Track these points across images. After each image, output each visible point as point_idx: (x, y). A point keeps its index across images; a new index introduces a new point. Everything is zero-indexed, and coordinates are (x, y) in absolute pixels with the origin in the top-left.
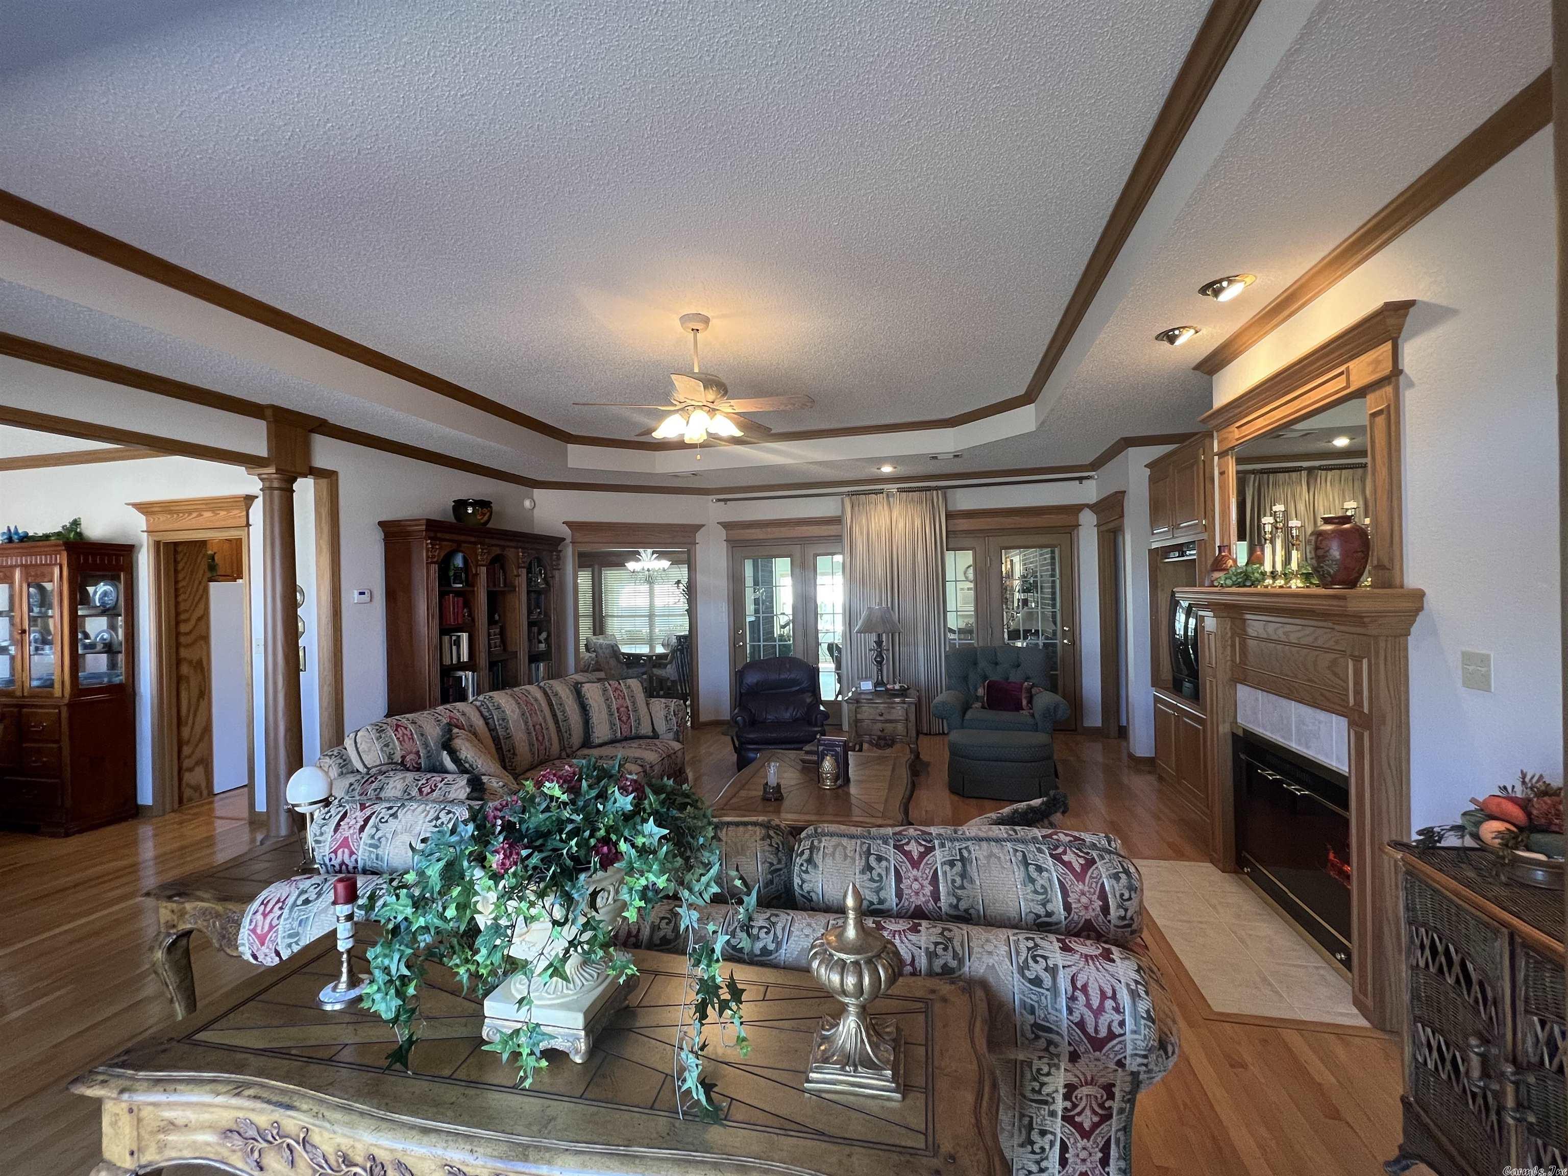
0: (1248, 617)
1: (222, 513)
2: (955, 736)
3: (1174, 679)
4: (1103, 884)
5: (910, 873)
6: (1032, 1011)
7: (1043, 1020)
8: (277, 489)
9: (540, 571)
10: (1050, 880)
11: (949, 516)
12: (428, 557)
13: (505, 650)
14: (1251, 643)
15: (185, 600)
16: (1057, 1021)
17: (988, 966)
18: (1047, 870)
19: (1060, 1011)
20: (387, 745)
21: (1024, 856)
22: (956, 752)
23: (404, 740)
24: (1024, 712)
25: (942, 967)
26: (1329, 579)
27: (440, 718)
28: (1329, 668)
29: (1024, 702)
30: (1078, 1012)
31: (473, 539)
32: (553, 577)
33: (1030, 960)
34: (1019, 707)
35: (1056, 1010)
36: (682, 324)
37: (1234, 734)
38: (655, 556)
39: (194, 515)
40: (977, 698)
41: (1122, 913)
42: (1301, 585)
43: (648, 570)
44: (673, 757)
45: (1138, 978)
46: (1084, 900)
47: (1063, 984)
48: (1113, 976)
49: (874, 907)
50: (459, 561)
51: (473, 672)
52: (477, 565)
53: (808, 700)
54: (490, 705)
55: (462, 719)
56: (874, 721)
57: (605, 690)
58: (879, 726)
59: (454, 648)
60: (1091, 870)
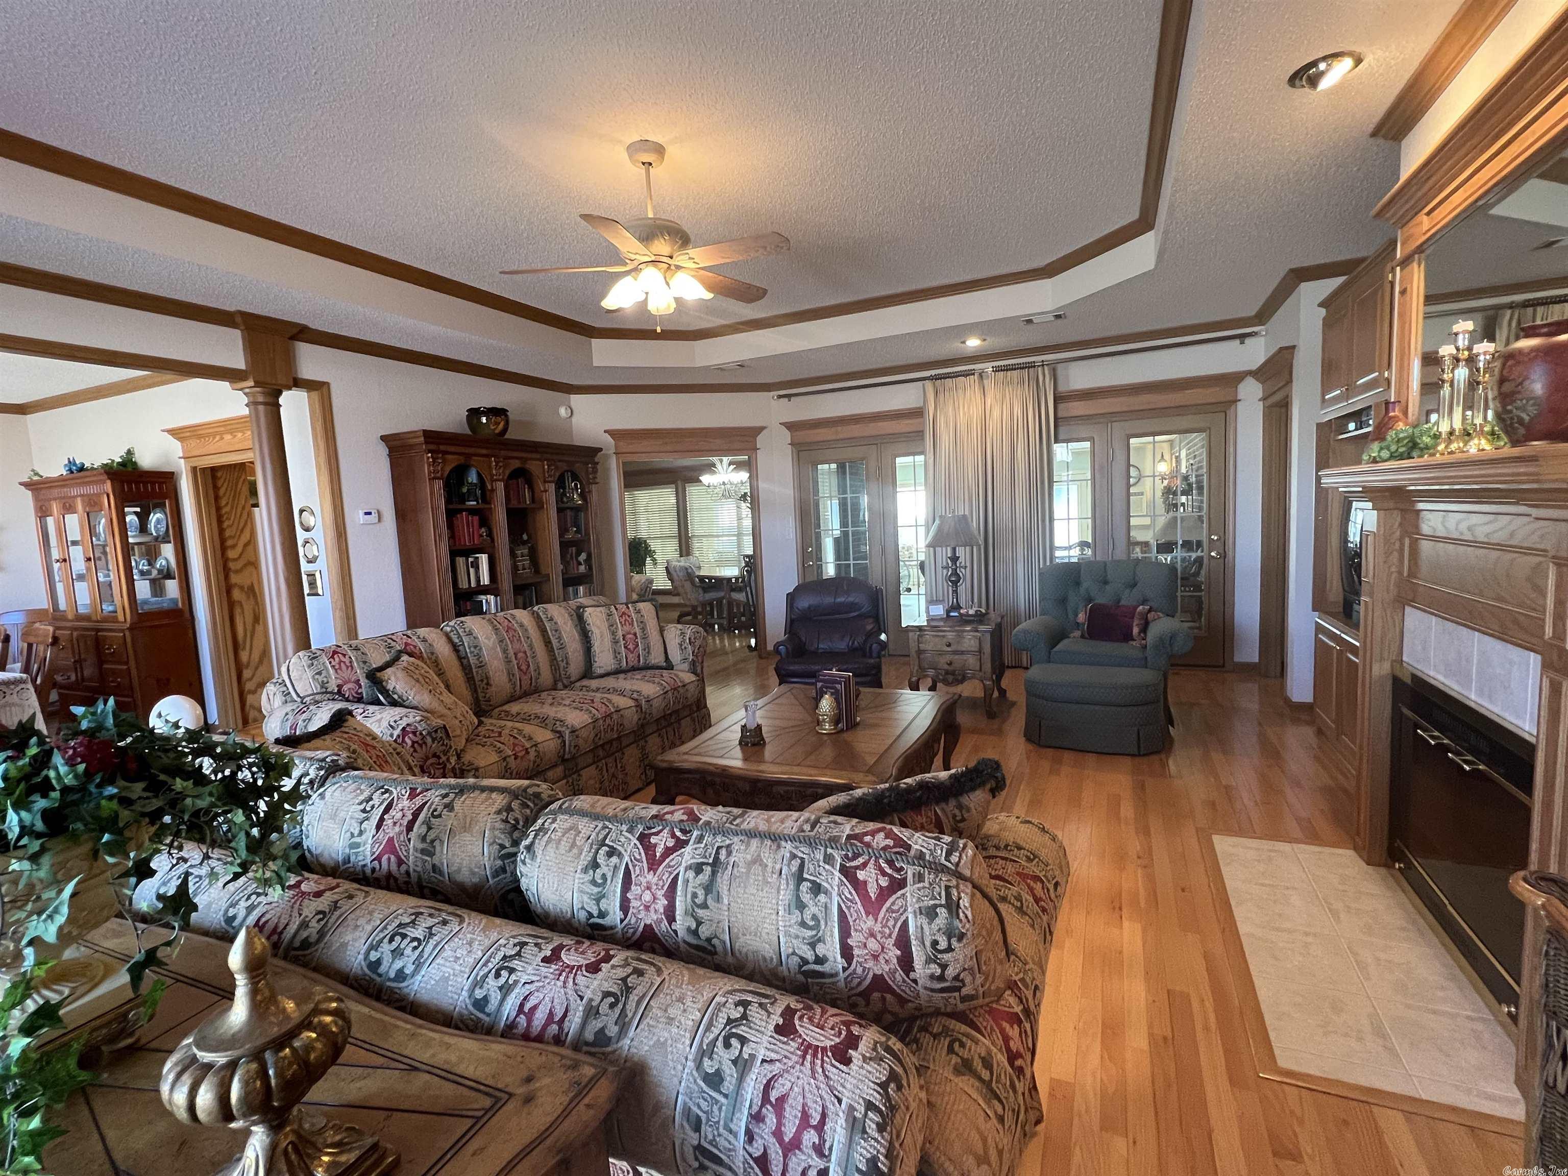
0: (1421, 506)
1: (240, 435)
2: (1035, 672)
3: (1345, 599)
4: (905, 923)
5: (644, 877)
6: (697, 1127)
7: (710, 1143)
8: (261, 403)
9: (576, 485)
10: (826, 907)
11: (1057, 399)
12: (430, 472)
13: (537, 571)
14: (1425, 546)
15: (230, 526)
16: (730, 1150)
17: (658, 1040)
18: (826, 892)
19: (735, 1135)
20: (319, 673)
21: (802, 866)
22: (1032, 691)
23: (340, 668)
24: (1134, 643)
25: (596, 1034)
26: (1522, 431)
27: (393, 644)
28: (1528, 579)
29: (1136, 630)
30: (760, 1141)
31: (484, 452)
32: (590, 492)
33: (720, 1043)
34: (1127, 637)
35: (731, 1131)
36: (630, 157)
37: (1396, 680)
38: (732, 467)
39: (218, 438)
40: (1078, 625)
41: (936, 970)
42: (1488, 447)
43: (724, 484)
44: (681, 690)
45: (877, 1099)
46: (873, 945)
47: (752, 1090)
48: (832, 1089)
49: (592, 920)
50: (473, 478)
51: (496, 596)
52: (493, 481)
53: (869, 627)
54: (460, 631)
55: (421, 646)
56: (941, 653)
57: (610, 615)
58: (948, 658)
59: (472, 571)
60: (891, 900)
